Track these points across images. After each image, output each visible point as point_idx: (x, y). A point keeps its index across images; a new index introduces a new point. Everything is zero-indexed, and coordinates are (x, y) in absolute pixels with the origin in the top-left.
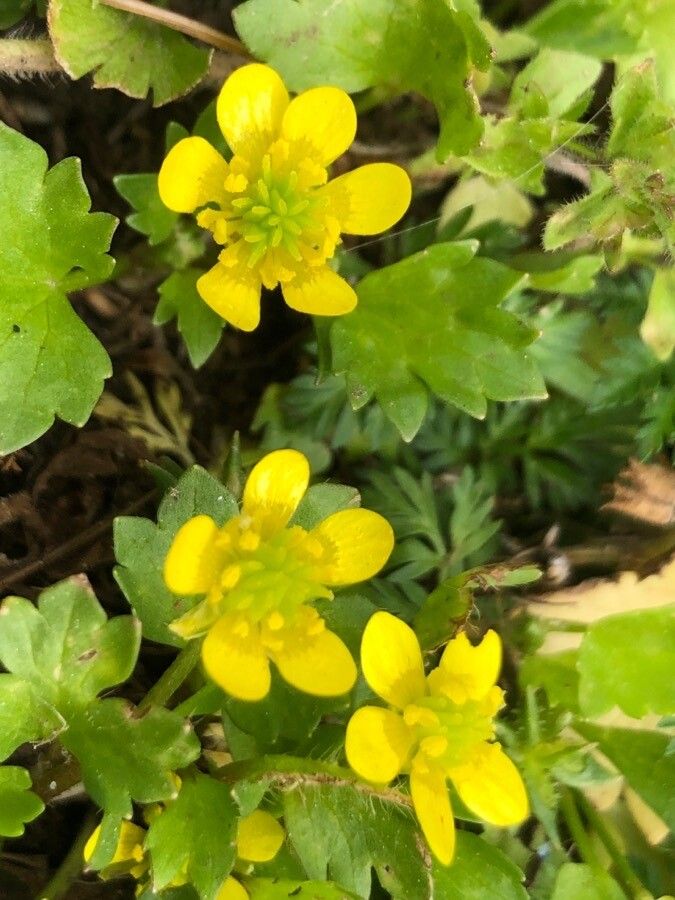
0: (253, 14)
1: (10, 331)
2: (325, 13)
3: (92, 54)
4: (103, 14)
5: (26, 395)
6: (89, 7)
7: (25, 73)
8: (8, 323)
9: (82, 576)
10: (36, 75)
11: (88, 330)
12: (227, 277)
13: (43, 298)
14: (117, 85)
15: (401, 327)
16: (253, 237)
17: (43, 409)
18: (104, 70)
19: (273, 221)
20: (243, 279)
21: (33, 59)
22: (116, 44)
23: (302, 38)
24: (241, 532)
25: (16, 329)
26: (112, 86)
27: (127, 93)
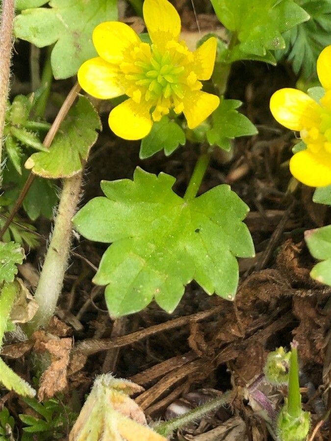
0: (59, 67)
1: (197, 234)
2: (67, 26)
3: (73, 157)
4: (55, 147)
5: (230, 235)
6: (48, 154)
7: (80, 193)
8: (192, 234)
9: (306, 233)
10: (82, 188)
11: (207, 192)
12: (191, 110)
13: (188, 212)
14: (89, 148)
15: (252, 7)
16: (167, 93)
17: (238, 227)
18: (82, 152)
19: (160, 80)
20: (194, 101)
21: (72, 189)
22: (72, 143)
23: (79, 42)
24: (309, 137)
25: (197, 231)
26: (89, 151)
27: (94, 143)
